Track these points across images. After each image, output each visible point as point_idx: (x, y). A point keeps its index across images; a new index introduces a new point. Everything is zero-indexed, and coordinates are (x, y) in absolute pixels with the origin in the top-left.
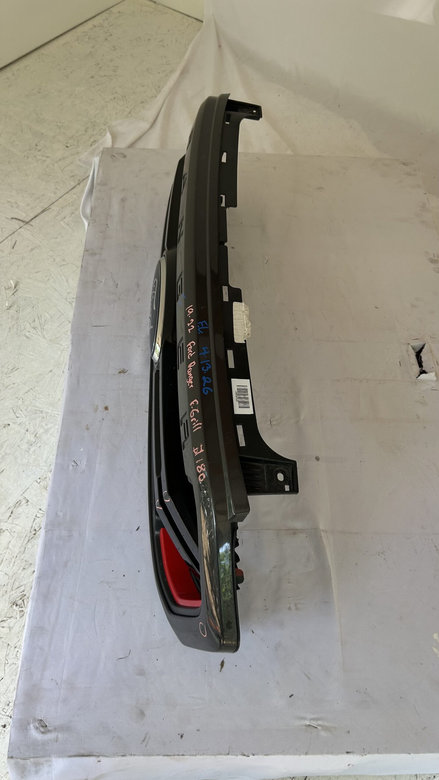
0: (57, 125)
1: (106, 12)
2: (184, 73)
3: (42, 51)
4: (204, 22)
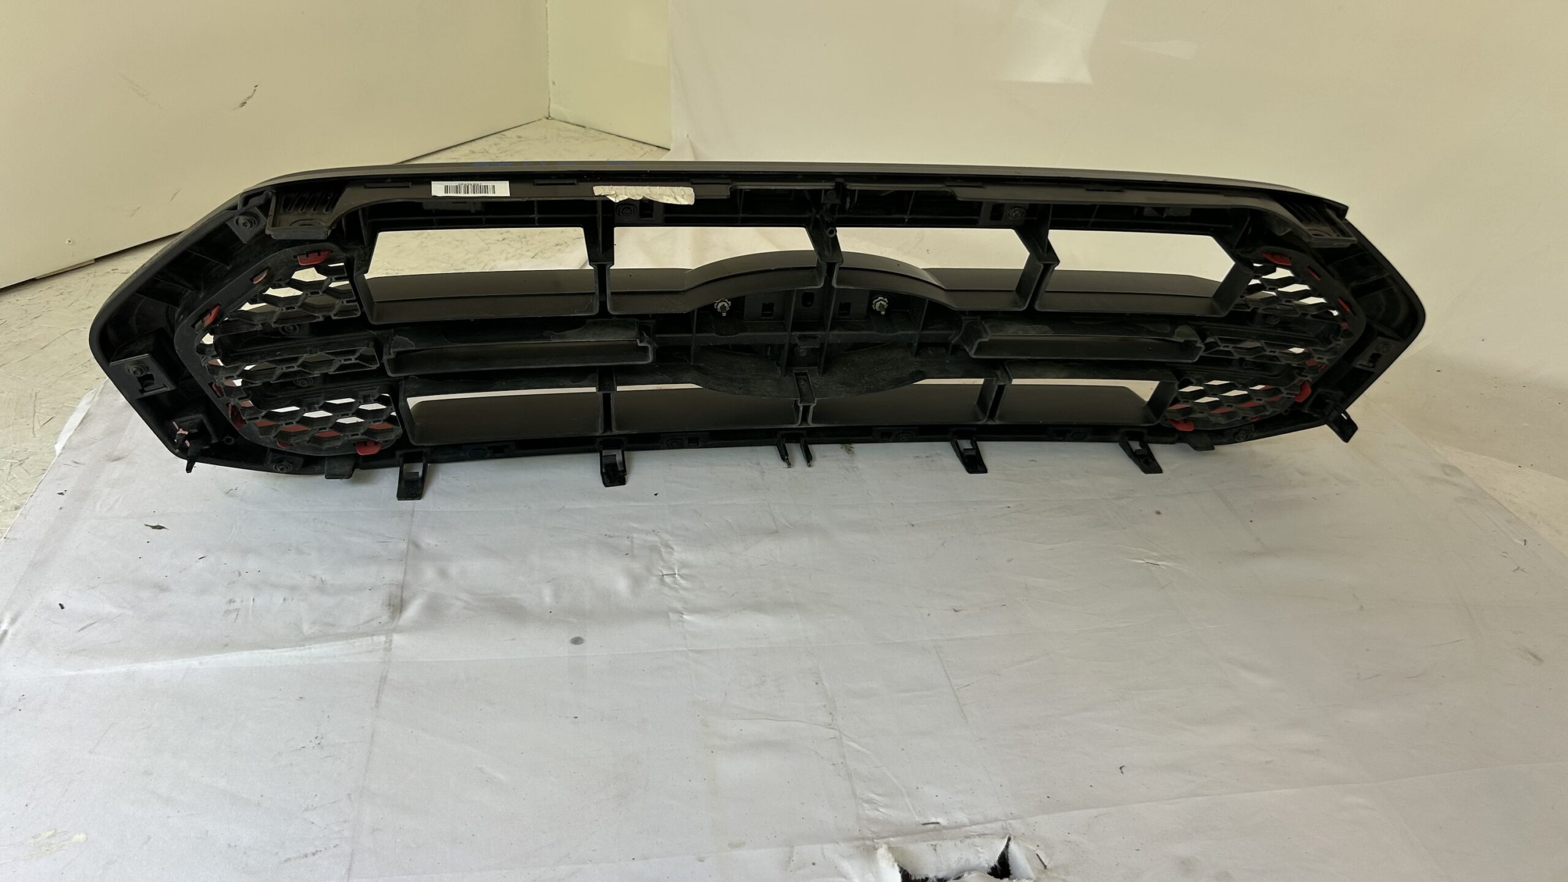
1: (496, 136)
4: (671, 149)
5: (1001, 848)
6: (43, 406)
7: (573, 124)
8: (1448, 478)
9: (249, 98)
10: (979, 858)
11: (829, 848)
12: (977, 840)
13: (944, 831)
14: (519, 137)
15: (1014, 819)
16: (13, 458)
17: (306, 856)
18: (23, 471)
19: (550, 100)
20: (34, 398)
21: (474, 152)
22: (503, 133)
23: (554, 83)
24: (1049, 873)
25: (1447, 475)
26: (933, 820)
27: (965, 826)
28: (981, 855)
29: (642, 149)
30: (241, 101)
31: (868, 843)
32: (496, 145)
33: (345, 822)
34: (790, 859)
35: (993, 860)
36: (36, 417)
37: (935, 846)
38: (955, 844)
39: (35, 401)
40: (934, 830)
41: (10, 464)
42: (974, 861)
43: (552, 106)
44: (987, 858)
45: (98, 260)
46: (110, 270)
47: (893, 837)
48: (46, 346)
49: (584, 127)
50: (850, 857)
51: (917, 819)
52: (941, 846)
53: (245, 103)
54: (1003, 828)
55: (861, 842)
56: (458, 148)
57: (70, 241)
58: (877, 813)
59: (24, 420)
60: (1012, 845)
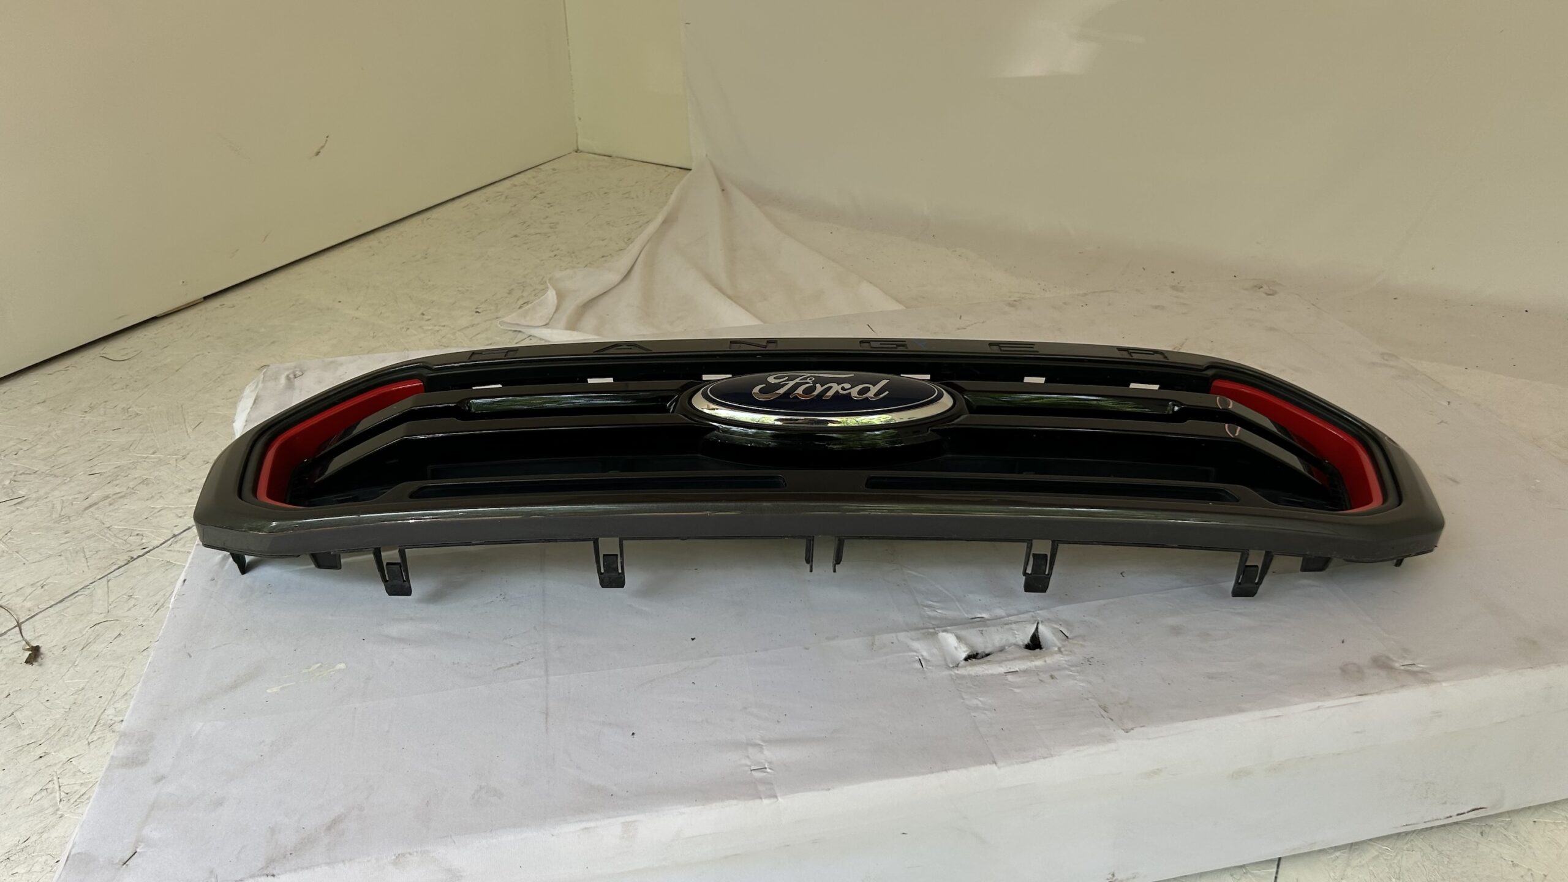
0: (458, 290)
1: (533, 169)
2: (668, 222)
3: (428, 215)
4: (693, 168)
5: (1032, 631)
6: (190, 414)
7: (599, 155)
8: (1386, 362)
9: (322, 147)
10: (1016, 637)
11: (902, 636)
12: (1014, 626)
13: (988, 622)
14: (554, 169)
15: (1041, 609)
16: (176, 455)
17: (512, 665)
18: (187, 463)
19: (577, 134)
20: (181, 409)
21: (515, 186)
22: (539, 167)
23: (580, 119)
24: (1071, 641)
25: (1387, 360)
26: (979, 616)
27: (1003, 617)
28: (1017, 636)
29: (666, 171)
30: (316, 150)
31: (931, 630)
32: (534, 177)
33: (536, 643)
34: (873, 644)
35: (1027, 639)
36: (186, 423)
37: (982, 631)
38: (997, 630)
39: (182, 411)
40: (980, 621)
41: (174, 460)
42: (1012, 640)
43: (580, 140)
44: (1022, 638)
45: (206, 298)
46: (218, 306)
47: (949, 626)
48: (179, 369)
49: (610, 156)
50: (918, 639)
51: (966, 616)
52: (986, 631)
53: (319, 152)
54: (1033, 617)
55: (926, 630)
56: (502, 182)
57: (183, 282)
58: (936, 613)
59: (177, 426)
60: (1040, 627)
